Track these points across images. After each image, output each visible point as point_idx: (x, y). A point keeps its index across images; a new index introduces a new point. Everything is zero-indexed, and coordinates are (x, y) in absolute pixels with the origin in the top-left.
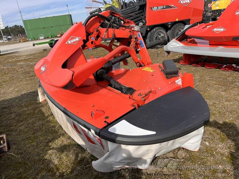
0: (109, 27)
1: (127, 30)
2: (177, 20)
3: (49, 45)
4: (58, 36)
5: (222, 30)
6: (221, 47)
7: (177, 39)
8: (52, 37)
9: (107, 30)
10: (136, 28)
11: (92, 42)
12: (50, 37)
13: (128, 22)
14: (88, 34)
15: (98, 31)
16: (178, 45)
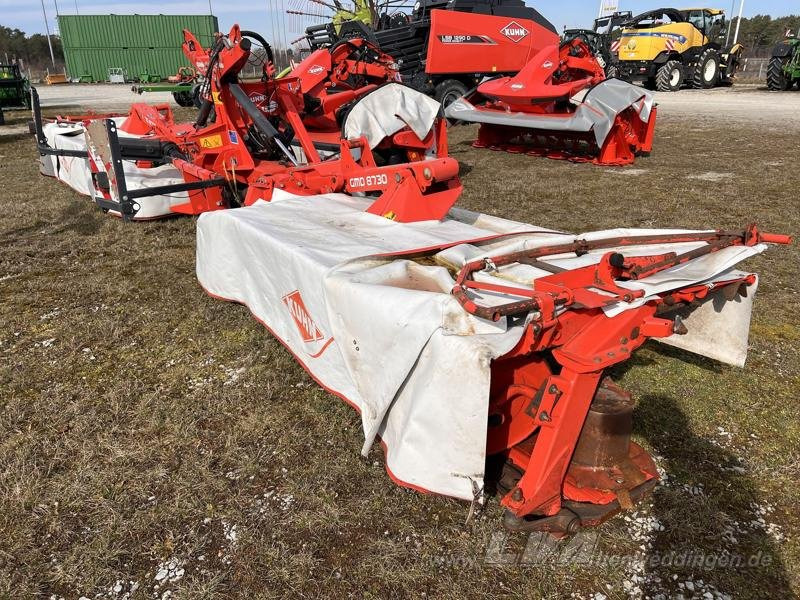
0: (360, 60)
1: (383, 67)
2: (494, 69)
3: (173, 96)
4: (172, 78)
5: (520, 87)
6: (521, 114)
7: (466, 98)
8: (150, 80)
9: (357, 64)
10: (395, 66)
11: (337, 76)
12: (146, 78)
13: (385, 57)
14: (334, 65)
15: (345, 62)
16: (466, 109)
